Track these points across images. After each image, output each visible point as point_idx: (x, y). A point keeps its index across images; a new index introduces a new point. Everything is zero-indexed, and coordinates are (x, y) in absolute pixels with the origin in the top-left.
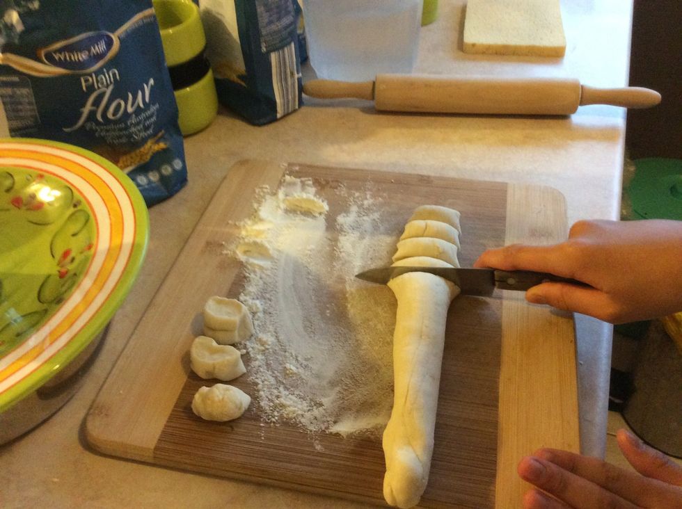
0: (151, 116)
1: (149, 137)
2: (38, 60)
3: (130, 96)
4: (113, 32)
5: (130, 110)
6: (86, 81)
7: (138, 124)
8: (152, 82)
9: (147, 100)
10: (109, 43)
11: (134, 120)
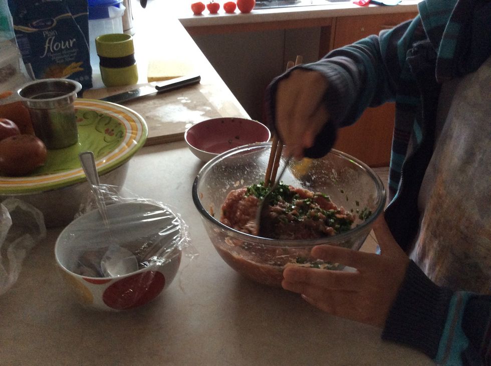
0: (74, 52)
1: (73, 61)
2: (29, 27)
3: (63, 43)
4: (54, 18)
5: (63, 47)
6: (45, 33)
7: (67, 54)
8: (75, 40)
9: (71, 45)
10: (53, 22)
11: (65, 52)
